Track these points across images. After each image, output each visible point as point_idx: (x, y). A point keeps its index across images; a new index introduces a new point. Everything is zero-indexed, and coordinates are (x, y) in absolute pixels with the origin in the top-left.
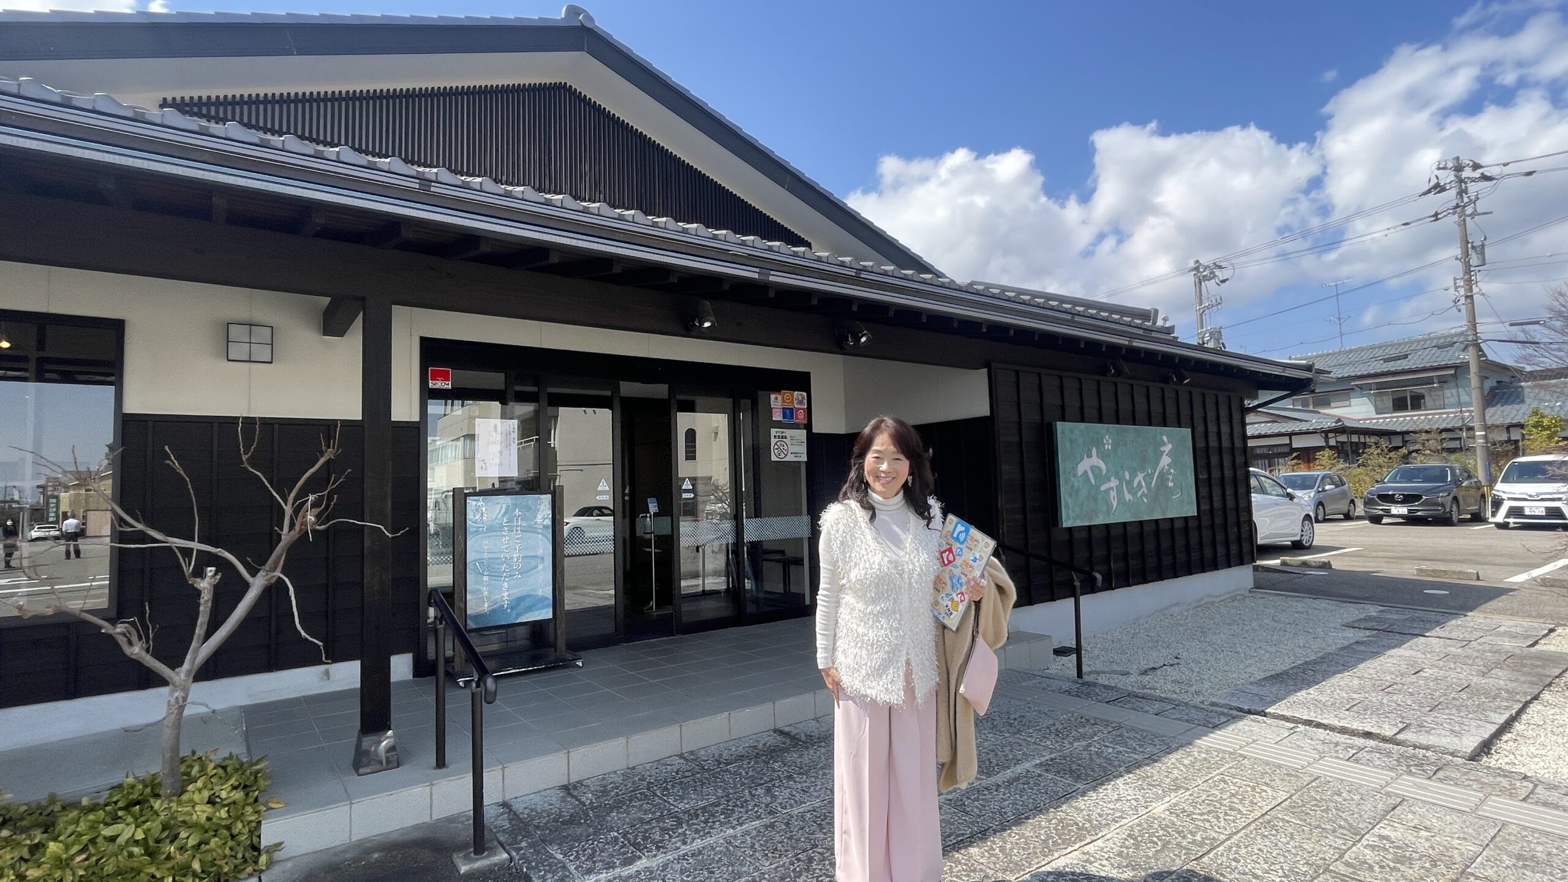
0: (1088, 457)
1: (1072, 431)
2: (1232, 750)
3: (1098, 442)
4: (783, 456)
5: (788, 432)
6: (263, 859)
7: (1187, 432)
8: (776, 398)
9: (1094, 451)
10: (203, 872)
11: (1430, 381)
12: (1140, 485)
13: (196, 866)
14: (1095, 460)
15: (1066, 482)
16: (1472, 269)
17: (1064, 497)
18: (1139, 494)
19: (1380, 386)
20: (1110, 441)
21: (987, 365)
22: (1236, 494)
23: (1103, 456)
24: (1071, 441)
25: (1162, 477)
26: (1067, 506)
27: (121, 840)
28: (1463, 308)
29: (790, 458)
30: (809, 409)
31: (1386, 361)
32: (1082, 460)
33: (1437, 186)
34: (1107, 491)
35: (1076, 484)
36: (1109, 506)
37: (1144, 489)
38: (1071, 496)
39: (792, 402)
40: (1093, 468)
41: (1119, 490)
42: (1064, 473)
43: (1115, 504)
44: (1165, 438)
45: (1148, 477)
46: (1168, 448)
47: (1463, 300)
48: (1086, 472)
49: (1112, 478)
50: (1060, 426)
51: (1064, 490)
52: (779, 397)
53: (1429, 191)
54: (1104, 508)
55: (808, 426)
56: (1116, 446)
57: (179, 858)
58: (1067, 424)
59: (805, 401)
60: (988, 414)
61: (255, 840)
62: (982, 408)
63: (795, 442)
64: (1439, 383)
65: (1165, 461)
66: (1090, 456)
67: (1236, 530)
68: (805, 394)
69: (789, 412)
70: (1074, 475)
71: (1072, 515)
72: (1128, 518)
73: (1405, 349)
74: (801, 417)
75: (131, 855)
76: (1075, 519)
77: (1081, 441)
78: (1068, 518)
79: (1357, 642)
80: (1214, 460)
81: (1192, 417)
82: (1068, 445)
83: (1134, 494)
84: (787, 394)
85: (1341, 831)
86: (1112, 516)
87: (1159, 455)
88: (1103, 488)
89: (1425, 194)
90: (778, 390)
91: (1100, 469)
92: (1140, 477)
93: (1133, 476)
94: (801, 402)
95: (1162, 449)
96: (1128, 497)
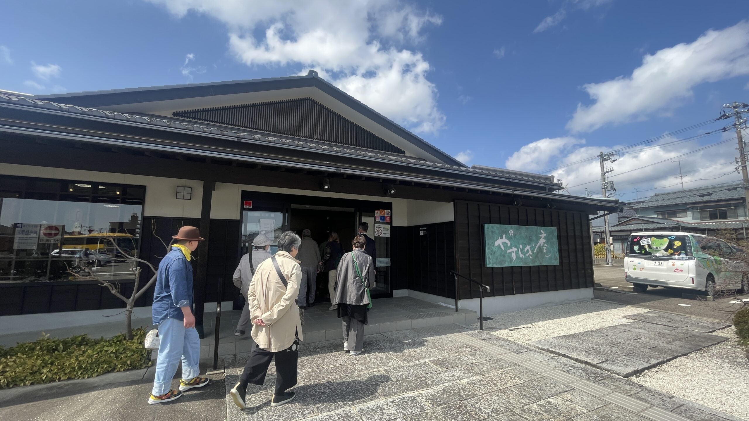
0: (501, 238)
1: (493, 228)
2: (516, 363)
3: (506, 233)
4: (379, 234)
5: (382, 226)
6: (150, 363)
7: (554, 229)
8: (377, 213)
9: (504, 236)
10: (130, 365)
11: (730, 205)
12: (528, 251)
13: (129, 362)
14: (504, 240)
15: (489, 249)
16: (745, 153)
17: (488, 255)
18: (527, 255)
19: (702, 208)
20: (513, 232)
21: (453, 201)
22: (583, 257)
23: (509, 238)
24: (492, 232)
25: (540, 249)
26: (489, 258)
27: (109, 352)
28: (741, 172)
29: (382, 235)
30: (391, 217)
31: (700, 196)
32: (497, 240)
33: (724, 115)
34: (511, 253)
35: (494, 250)
36: (511, 260)
37: (530, 253)
38: (491, 254)
39: (384, 214)
40: (503, 243)
41: (517, 253)
42: (488, 244)
43: (514, 258)
44: (542, 231)
45: (532, 249)
46: (544, 235)
47: (741, 168)
48: (499, 245)
49: (513, 248)
50: (486, 226)
51: (488, 252)
52: (379, 212)
53: (720, 118)
54: (509, 260)
55: (391, 223)
56: (515, 235)
57: (125, 359)
58: (491, 225)
59: (390, 214)
60: (453, 220)
61: (150, 357)
62: (450, 217)
63: (385, 229)
64: (734, 206)
65: (542, 241)
66: (502, 238)
67: (583, 272)
68: (390, 211)
69: (382, 218)
70: (493, 246)
71: (492, 262)
72: (521, 264)
73: (709, 191)
74: (388, 220)
75: (110, 357)
76: (493, 264)
77: (497, 232)
78: (490, 263)
79: (621, 325)
80: (571, 241)
81: (559, 223)
82: (490, 233)
83: (525, 255)
84: (382, 211)
85: (533, 398)
86: (512, 263)
87: (538, 239)
88: (508, 251)
89: (718, 119)
90: (378, 209)
91: (507, 244)
92: (528, 247)
93: (524, 247)
94: (388, 214)
95: (540, 236)
96: (521, 256)
